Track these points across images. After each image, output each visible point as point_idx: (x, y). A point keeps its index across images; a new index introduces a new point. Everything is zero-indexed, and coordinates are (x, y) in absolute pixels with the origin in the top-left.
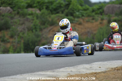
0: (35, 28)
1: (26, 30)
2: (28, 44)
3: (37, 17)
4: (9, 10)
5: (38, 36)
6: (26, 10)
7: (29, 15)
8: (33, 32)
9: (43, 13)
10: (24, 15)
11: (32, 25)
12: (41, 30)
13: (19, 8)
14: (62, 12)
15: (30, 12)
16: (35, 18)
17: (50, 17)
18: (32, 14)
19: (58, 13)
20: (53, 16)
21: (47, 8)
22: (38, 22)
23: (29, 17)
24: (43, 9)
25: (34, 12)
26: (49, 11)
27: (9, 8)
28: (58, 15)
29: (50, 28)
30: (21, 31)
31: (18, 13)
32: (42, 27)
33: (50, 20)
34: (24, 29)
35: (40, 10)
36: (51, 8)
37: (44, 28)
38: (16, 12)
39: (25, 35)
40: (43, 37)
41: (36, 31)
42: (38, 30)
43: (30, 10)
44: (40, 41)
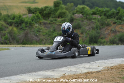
0: (97, 28)
1: (91, 29)
2: (92, 38)
3: (98, 21)
4: (81, 16)
5: (98, 33)
6: (91, 16)
7: (94, 19)
8: (95, 30)
9: (102, 18)
10: (90, 19)
11: (95, 26)
12: (100, 29)
13: (87, 15)
14: (114, 18)
15: (94, 18)
16: (97, 21)
17: (106, 20)
18: (95, 19)
19: (112, 18)
20: (108, 20)
21: (105, 15)
22: (98, 24)
23: (93, 20)
24: (102, 15)
25: (96, 17)
26: (106, 17)
27: (81, 15)
28: (111, 19)
29: (106, 28)
30: (88, 30)
31: (87, 18)
32: (101, 27)
33: (106, 22)
34: (90, 28)
35: (100, 16)
36: (107, 15)
37: (103, 28)
38: (85, 17)
39: (90, 32)
40: (102, 34)
41: (97, 29)
42: (98, 29)
43: (94, 16)
44: (100, 36)
